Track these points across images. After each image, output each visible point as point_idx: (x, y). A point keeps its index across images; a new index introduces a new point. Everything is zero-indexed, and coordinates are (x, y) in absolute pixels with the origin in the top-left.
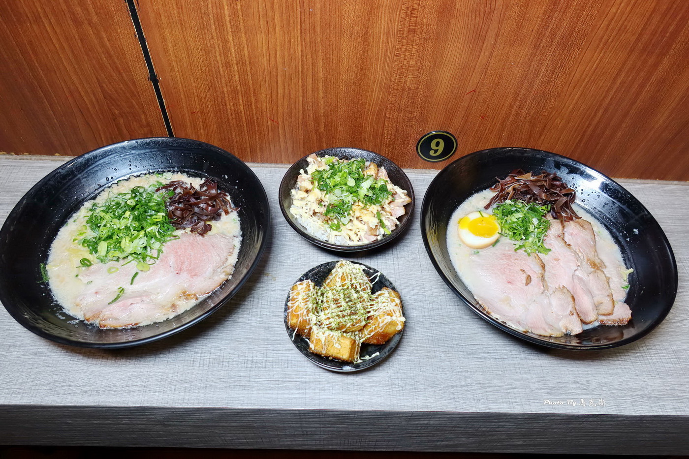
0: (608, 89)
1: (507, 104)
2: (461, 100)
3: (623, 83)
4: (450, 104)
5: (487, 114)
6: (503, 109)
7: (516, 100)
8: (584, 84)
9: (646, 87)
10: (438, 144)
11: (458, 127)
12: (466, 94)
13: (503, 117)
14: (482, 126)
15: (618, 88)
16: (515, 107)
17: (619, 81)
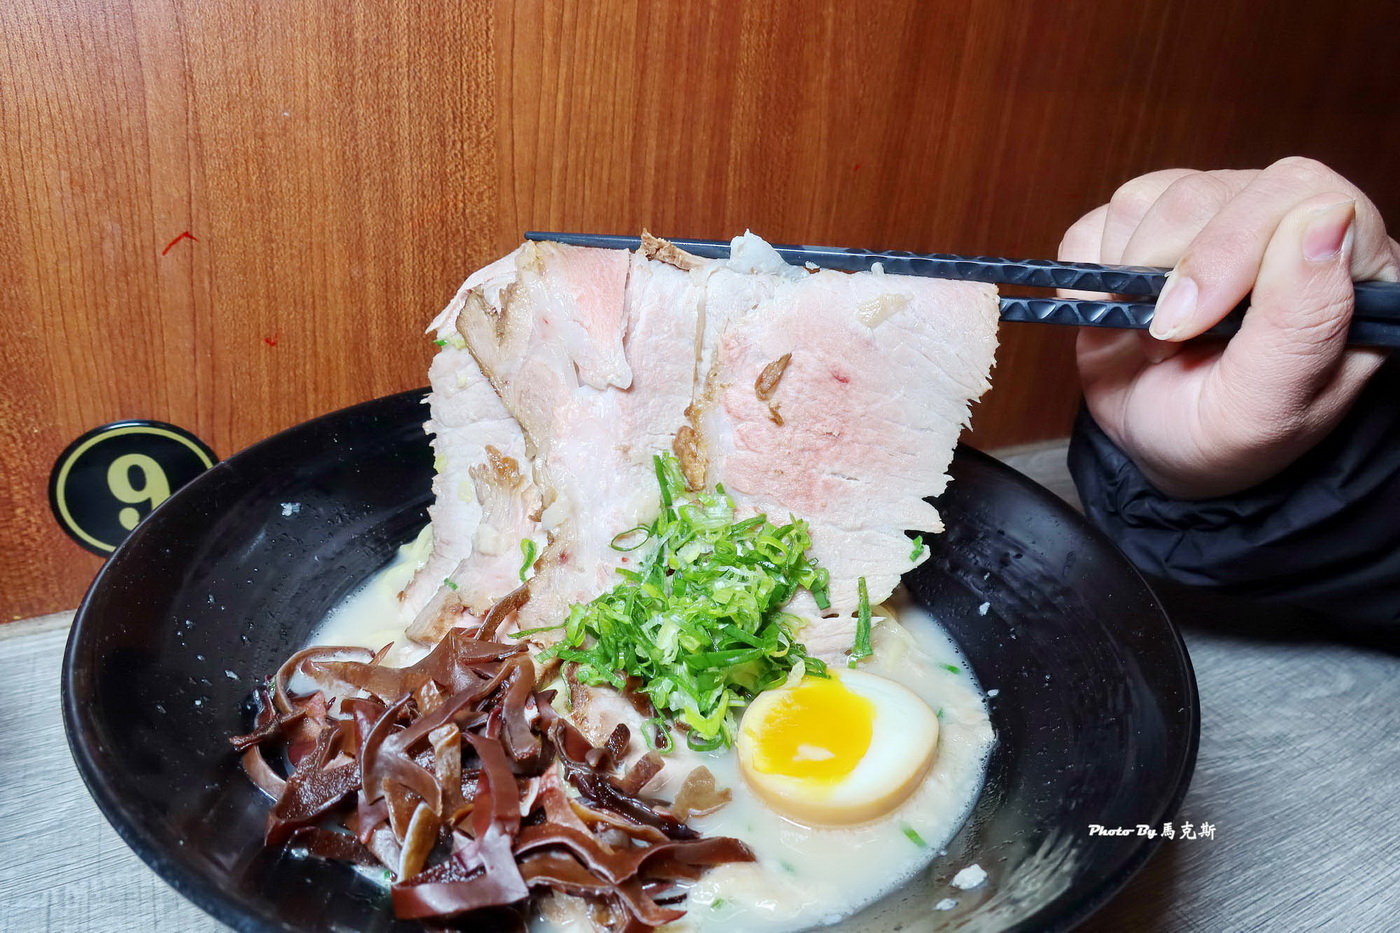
0: (632, 191)
1: (336, 277)
2: (151, 278)
3: (662, 167)
4: (114, 301)
5: (282, 325)
6: (329, 295)
7: (361, 259)
8: (555, 181)
9: (727, 176)
10: (137, 478)
11: (190, 395)
12: (159, 252)
13: (346, 330)
14: (283, 379)
15: (656, 186)
16: (371, 287)
17: (650, 161)
